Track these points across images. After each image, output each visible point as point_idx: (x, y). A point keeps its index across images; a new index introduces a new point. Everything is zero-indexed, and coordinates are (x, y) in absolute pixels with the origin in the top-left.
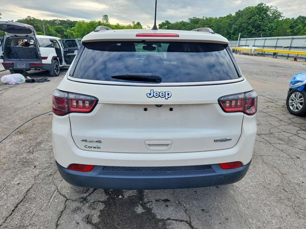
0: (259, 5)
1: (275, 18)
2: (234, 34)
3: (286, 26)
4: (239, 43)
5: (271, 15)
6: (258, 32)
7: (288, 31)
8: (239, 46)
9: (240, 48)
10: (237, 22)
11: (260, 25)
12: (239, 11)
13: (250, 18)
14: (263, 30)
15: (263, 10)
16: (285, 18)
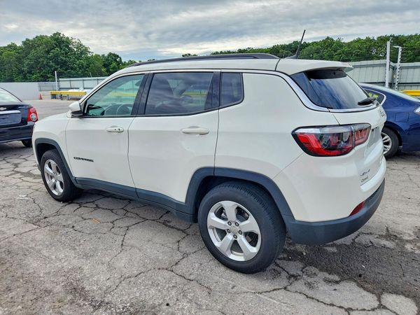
0: (55, 34)
1: (81, 53)
2: (30, 72)
3: (99, 64)
4: (59, 86)
5: (75, 50)
6: (66, 70)
7: (103, 70)
8: (60, 89)
9: (62, 91)
10: (30, 56)
11: (65, 62)
12: (27, 40)
13: (48, 52)
14: (72, 69)
15: (63, 42)
16: (94, 54)
